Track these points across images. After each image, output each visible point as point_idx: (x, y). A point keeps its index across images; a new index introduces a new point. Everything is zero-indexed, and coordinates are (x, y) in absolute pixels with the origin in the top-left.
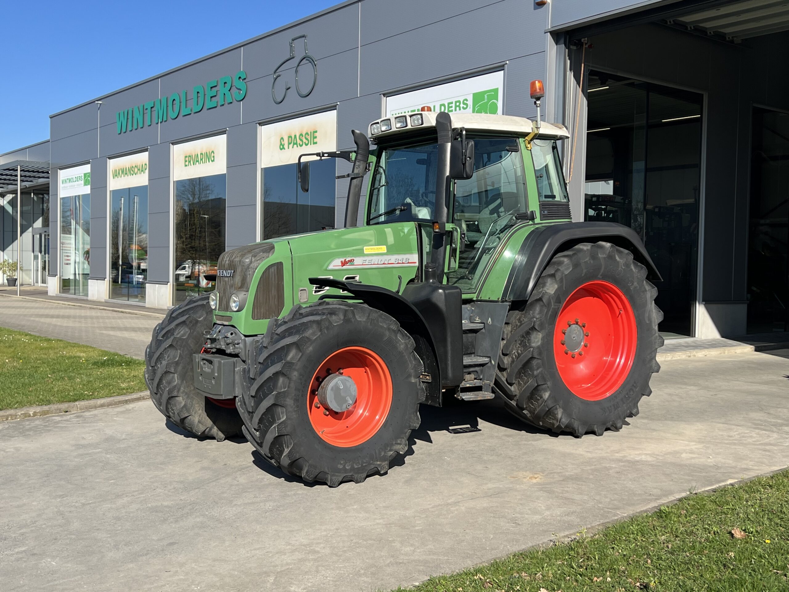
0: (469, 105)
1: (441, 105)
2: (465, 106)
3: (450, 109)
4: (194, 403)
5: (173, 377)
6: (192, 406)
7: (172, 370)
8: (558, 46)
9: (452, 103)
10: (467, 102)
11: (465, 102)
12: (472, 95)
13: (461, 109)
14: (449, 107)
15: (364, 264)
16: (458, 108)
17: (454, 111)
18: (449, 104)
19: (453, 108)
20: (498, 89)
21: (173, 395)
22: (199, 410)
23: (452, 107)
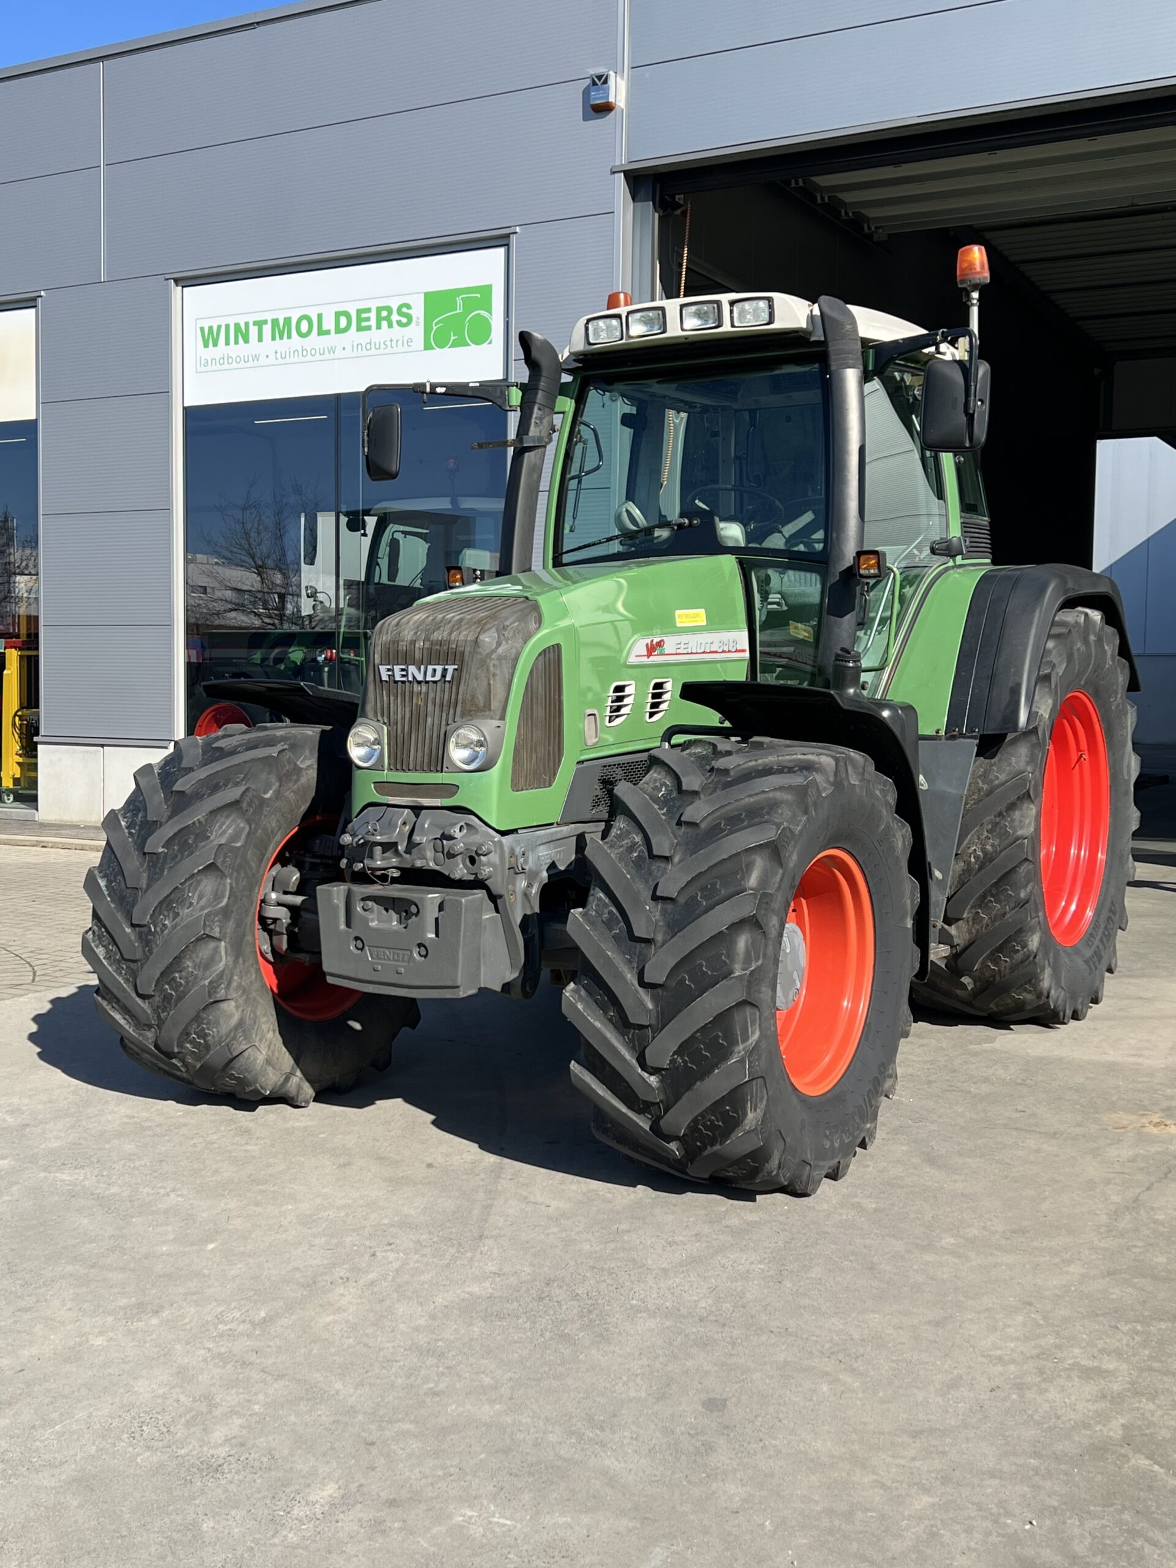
0: (414, 319)
1: (338, 315)
2: (404, 320)
3: (364, 324)
4: (258, 1013)
5: (216, 950)
6: (255, 1022)
7: (216, 932)
8: (636, 204)
9: (369, 310)
10: (409, 311)
11: (404, 310)
12: (423, 295)
13: (395, 324)
14: (360, 320)
15: (679, 651)
16: (384, 324)
17: (374, 327)
18: (359, 312)
19: (373, 322)
20: (490, 286)
21: (219, 996)
22: (269, 1030)
23: (368, 319)
